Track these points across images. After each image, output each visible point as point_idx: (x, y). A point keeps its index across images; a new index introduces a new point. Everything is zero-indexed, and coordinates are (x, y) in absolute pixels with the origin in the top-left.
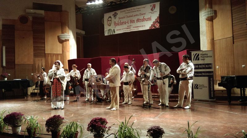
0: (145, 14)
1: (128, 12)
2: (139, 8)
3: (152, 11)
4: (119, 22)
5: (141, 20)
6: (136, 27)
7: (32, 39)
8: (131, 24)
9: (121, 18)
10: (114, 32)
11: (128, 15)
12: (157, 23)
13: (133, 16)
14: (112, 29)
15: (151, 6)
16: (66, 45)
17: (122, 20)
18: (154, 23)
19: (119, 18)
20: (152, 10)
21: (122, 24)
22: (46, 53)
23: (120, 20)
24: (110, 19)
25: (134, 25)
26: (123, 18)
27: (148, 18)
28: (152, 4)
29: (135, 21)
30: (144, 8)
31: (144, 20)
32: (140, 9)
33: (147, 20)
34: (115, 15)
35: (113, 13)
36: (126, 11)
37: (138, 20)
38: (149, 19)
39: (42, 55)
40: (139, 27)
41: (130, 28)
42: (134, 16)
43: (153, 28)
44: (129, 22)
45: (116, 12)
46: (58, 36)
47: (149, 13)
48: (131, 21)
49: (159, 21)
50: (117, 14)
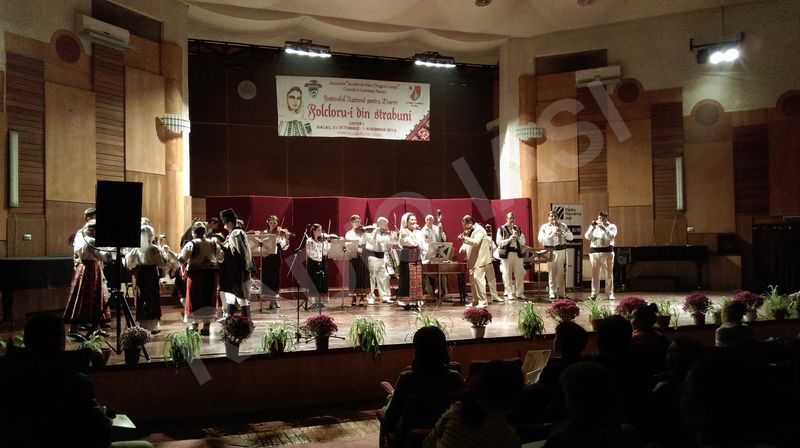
0: (396, 103)
1: (352, 87)
2: (381, 87)
3: (412, 101)
4: (326, 107)
5: (386, 116)
6: (372, 129)
7: (95, 120)
8: (362, 120)
9: (331, 99)
10: (309, 130)
11: (353, 95)
12: (423, 129)
13: (366, 101)
14: (304, 123)
15: (411, 88)
17: (336, 106)
18: (418, 128)
20: (412, 97)
21: (332, 113)
23: (328, 103)
24: (296, 94)
25: (367, 122)
26: (339, 100)
27: (404, 115)
28: (413, 85)
29: (372, 115)
30: (395, 88)
31: (392, 116)
32: (383, 89)
33: (401, 119)
34: (314, 88)
35: (308, 80)
36: (347, 84)
37: (378, 114)
38: (407, 117)
40: (380, 130)
41: (358, 128)
42: (369, 101)
43: (415, 138)
44: (355, 114)
45: (317, 79)
46: (157, 119)
47: (407, 103)
48: (360, 113)
49: (428, 125)
50: (320, 86)
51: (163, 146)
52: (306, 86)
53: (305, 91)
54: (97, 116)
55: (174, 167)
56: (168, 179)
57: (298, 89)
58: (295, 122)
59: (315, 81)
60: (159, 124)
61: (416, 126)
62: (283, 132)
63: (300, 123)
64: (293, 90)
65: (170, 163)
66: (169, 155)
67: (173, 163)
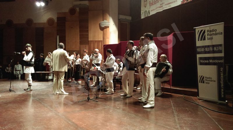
4: (153, 1)
6: (168, 4)
7: (79, 28)
14: (147, 11)
16: (106, 32)
22: (89, 40)
39: (86, 42)
40: (171, 3)
41: (162, 7)
51: (102, 32)
54: (80, 27)
55: (105, 38)
56: (103, 41)
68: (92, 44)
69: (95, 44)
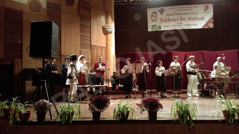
0: (197, 13)
1: (178, 9)
2: (190, 7)
3: (205, 12)
4: (167, 18)
5: (193, 19)
6: (187, 25)
8: (182, 22)
9: (169, 15)
10: (160, 28)
11: (178, 12)
12: (210, 23)
13: (184, 14)
14: (158, 25)
15: (204, 6)
17: (171, 17)
19: (167, 15)
20: (205, 10)
21: (169, 20)
23: (168, 16)
24: (155, 15)
25: (184, 22)
26: (172, 15)
27: (201, 18)
28: (205, 5)
29: (187, 19)
30: (196, 7)
31: (196, 19)
32: (191, 8)
33: (200, 20)
34: (162, 12)
35: (159, 8)
36: (176, 8)
37: (189, 19)
38: (203, 19)
39: (88, 46)
40: (191, 25)
41: (181, 25)
43: (206, 27)
44: (179, 20)
45: (163, 8)
46: (103, 27)
47: (202, 13)
48: (181, 19)
49: (212, 21)
50: (164, 10)
51: (105, 36)
52: (159, 11)
53: (158, 13)
54: (80, 25)
55: (109, 44)
56: (107, 48)
57: (155, 13)
58: (154, 26)
59: (162, 9)
60: (104, 28)
61: (207, 22)
62: (150, 30)
63: (157, 25)
64: (154, 13)
65: (108, 42)
66: (107, 40)
67: (108, 43)
68: (95, 50)
69: (98, 51)
